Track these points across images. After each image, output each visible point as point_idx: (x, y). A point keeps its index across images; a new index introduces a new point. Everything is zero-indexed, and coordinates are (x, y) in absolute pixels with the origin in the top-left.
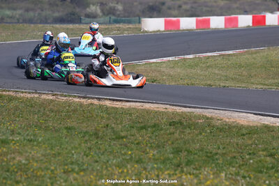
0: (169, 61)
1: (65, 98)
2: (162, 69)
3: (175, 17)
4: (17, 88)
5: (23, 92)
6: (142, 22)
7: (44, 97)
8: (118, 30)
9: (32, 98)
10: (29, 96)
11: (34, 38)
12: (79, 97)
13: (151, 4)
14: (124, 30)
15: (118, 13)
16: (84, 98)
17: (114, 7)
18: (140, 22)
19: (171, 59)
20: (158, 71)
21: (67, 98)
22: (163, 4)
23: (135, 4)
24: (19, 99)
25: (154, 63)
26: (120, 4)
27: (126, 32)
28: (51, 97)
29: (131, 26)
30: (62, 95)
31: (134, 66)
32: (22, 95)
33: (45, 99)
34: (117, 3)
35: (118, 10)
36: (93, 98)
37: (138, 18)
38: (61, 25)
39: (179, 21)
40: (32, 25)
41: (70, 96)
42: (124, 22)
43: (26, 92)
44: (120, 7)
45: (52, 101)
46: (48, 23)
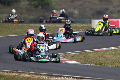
0: (112, 50)
1: (38, 76)
2: (107, 56)
3: (115, 18)
4: (4, 69)
5: (8, 72)
6: (92, 23)
7: (22, 75)
8: (75, 28)
9: (14, 76)
10: (12, 74)
11: (16, 34)
12: (48, 75)
13: (98, 10)
14: (80, 28)
15: (75, 16)
16: (51, 76)
17: (72, 12)
18: (90, 22)
19: (112, 48)
20: (104, 57)
21: (39, 76)
22: (107, 9)
23: (87, 9)
24: (5, 77)
25: (100, 51)
26: (76, 9)
27: (81, 30)
28: (28, 76)
29: (84, 25)
30: (35, 74)
31: (86, 53)
32: (7, 74)
33: (23, 77)
34: (74, 9)
35: (75, 14)
36: (57, 76)
37: (89, 20)
38: (35, 25)
39: (118, 22)
40: (15, 25)
41: (41, 75)
42: (80, 22)
43: (10, 72)
44: (76, 12)
45: (28, 78)
46: (26, 23)
